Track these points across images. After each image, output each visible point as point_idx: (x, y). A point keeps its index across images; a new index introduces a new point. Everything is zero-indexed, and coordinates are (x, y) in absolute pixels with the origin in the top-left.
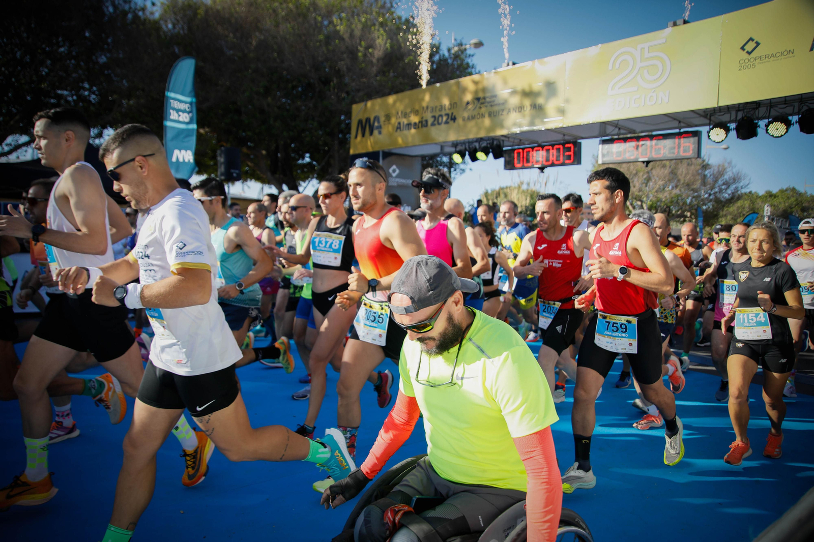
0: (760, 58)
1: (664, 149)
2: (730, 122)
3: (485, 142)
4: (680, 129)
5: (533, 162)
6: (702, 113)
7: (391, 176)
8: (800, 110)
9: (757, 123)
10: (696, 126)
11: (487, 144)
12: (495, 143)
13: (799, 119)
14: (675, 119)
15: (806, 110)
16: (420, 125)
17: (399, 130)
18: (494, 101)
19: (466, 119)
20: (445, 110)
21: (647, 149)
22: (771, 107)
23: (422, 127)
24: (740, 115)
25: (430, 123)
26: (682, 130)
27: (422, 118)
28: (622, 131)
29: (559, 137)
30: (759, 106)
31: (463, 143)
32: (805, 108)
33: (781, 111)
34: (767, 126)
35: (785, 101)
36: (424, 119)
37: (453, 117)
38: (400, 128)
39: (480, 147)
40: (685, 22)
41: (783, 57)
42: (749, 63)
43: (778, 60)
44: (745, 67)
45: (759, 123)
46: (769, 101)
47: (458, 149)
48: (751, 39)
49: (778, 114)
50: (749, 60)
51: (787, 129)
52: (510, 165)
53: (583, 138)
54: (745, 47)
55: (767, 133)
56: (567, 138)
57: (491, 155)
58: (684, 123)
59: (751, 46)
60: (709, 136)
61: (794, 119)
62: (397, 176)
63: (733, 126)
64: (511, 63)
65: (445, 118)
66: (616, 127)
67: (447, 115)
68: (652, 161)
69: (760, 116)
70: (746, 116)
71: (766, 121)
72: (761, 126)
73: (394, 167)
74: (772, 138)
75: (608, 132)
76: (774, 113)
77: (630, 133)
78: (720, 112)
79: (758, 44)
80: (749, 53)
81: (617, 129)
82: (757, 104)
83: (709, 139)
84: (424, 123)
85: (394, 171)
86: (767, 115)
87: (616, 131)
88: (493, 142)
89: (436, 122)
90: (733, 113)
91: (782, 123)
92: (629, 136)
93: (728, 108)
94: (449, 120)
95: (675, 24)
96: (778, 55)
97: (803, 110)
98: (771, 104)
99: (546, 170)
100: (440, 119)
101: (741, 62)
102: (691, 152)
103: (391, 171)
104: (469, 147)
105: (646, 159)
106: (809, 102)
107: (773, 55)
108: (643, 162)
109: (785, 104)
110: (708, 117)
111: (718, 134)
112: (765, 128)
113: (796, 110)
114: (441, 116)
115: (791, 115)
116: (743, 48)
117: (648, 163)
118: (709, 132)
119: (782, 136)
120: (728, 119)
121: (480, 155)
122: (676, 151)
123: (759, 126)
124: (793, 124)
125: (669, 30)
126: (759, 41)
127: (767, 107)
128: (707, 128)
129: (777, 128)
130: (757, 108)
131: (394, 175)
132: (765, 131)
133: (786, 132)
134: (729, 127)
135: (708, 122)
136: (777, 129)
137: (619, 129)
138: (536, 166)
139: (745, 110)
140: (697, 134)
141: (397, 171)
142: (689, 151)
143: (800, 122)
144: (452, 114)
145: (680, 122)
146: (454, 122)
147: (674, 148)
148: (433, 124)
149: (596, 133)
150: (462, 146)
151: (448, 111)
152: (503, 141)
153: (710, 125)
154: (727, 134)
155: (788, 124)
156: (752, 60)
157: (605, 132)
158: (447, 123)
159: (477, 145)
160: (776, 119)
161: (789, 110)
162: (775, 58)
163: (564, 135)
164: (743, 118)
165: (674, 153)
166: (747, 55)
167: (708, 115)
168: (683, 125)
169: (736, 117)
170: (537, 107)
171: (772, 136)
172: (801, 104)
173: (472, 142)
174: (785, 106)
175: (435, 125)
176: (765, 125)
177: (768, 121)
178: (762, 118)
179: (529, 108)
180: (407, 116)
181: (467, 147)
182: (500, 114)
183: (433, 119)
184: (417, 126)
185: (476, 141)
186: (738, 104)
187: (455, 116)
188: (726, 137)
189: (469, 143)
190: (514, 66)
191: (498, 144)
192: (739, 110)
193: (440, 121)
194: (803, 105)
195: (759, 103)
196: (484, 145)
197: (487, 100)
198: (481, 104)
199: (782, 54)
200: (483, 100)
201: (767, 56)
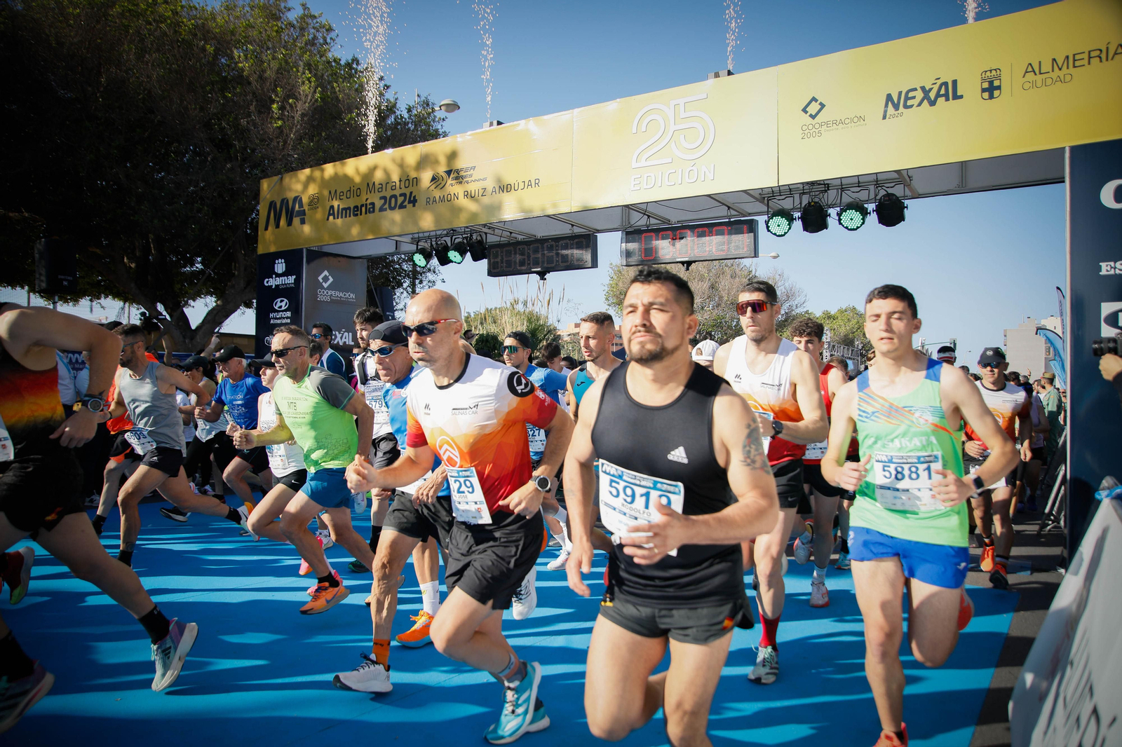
1: (712, 245)
2: (794, 209)
3: (460, 236)
4: (730, 219)
5: (529, 264)
6: (758, 196)
7: (323, 288)
8: (876, 195)
9: (827, 211)
10: (750, 214)
11: (463, 238)
12: (474, 237)
13: (876, 206)
14: (724, 204)
15: (883, 196)
16: (364, 209)
17: (331, 218)
18: (471, 176)
19: (431, 202)
20: (400, 188)
21: (686, 245)
22: (843, 189)
23: (366, 213)
24: (805, 200)
25: (377, 207)
26: (733, 219)
27: (367, 199)
28: (652, 221)
29: (565, 230)
30: (829, 188)
31: (429, 238)
32: (882, 193)
33: (854, 196)
34: (839, 215)
36: (369, 202)
37: (412, 199)
38: (333, 214)
39: (452, 244)
40: (730, 73)
45: (829, 212)
46: (838, 182)
47: (419, 247)
48: (814, 99)
49: (851, 200)
50: (814, 126)
51: (863, 219)
52: (495, 271)
53: (599, 231)
54: (807, 110)
55: (840, 224)
56: (577, 230)
57: (469, 254)
58: (732, 209)
59: (813, 108)
60: (768, 227)
61: (871, 207)
62: (329, 288)
63: (797, 215)
64: (495, 123)
65: (399, 203)
66: (644, 214)
67: (403, 195)
68: (695, 262)
69: (829, 203)
70: (812, 201)
71: (838, 209)
72: (831, 215)
73: (326, 273)
74: (846, 230)
75: (631, 222)
76: (846, 199)
77: (665, 223)
78: (780, 195)
79: (823, 106)
80: (813, 117)
81: (646, 217)
82: (825, 186)
83: (769, 231)
84: (368, 207)
85: (326, 279)
86: (839, 201)
87: (644, 220)
88: (471, 236)
89: (387, 206)
90: (797, 197)
91: (857, 211)
92: (661, 227)
93: (790, 190)
94: (406, 203)
95: (717, 75)
96: (847, 121)
97: (878, 197)
98: (842, 185)
99: (547, 276)
100: (393, 200)
102: (746, 249)
103: (320, 278)
104: (437, 244)
105: (686, 259)
108: (683, 263)
109: (859, 186)
110: (766, 202)
111: (779, 224)
112: (837, 218)
113: (872, 196)
114: (394, 196)
115: (867, 201)
116: (805, 110)
117: (688, 264)
119: (858, 228)
120: (792, 207)
121: (453, 255)
122: (725, 247)
123: (829, 215)
124: (870, 213)
125: (712, 82)
126: (824, 103)
127: (838, 192)
128: (765, 217)
129: (851, 217)
130: (826, 191)
131: (326, 285)
132: (837, 222)
134: (793, 215)
135: (765, 209)
136: (852, 219)
137: (649, 216)
138: (533, 270)
139: (812, 193)
140: (751, 227)
141: (331, 279)
142: (743, 249)
143: (879, 211)
144: (411, 193)
145: (729, 208)
146: (414, 206)
147: (723, 244)
148: (381, 210)
149: (617, 224)
150: (426, 242)
151: (404, 191)
152: (486, 233)
153: (768, 213)
155: (864, 213)
156: (817, 126)
157: (628, 223)
158: (402, 207)
159: (448, 240)
160: (850, 206)
161: (864, 195)
163: (573, 225)
164: (809, 203)
165: (723, 250)
166: (810, 119)
167: (764, 198)
168: (733, 213)
169: (801, 203)
170: (533, 185)
171: (847, 228)
172: (877, 187)
173: (441, 236)
174: (859, 189)
175: (386, 210)
176: (838, 214)
177: (841, 209)
178: (832, 206)
179: (521, 186)
180: (344, 197)
181: (434, 243)
182: (480, 195)
183: (383, 201)
184: (359, 213)
185: (446, 235)
186: (803, 183)
187: (415, 197)
188: (790, 228)
189: (437, 237)
190: (500, 126)
191: (479, 238)
192: (804, 193)
193: (393, 205)
194: (879, 188)
195: (828, 184)
196: (457, 241)
197: (462, 173)
198: (453, 179)
199: (852, 120)
200: (455, 174)
201: (834, 123)
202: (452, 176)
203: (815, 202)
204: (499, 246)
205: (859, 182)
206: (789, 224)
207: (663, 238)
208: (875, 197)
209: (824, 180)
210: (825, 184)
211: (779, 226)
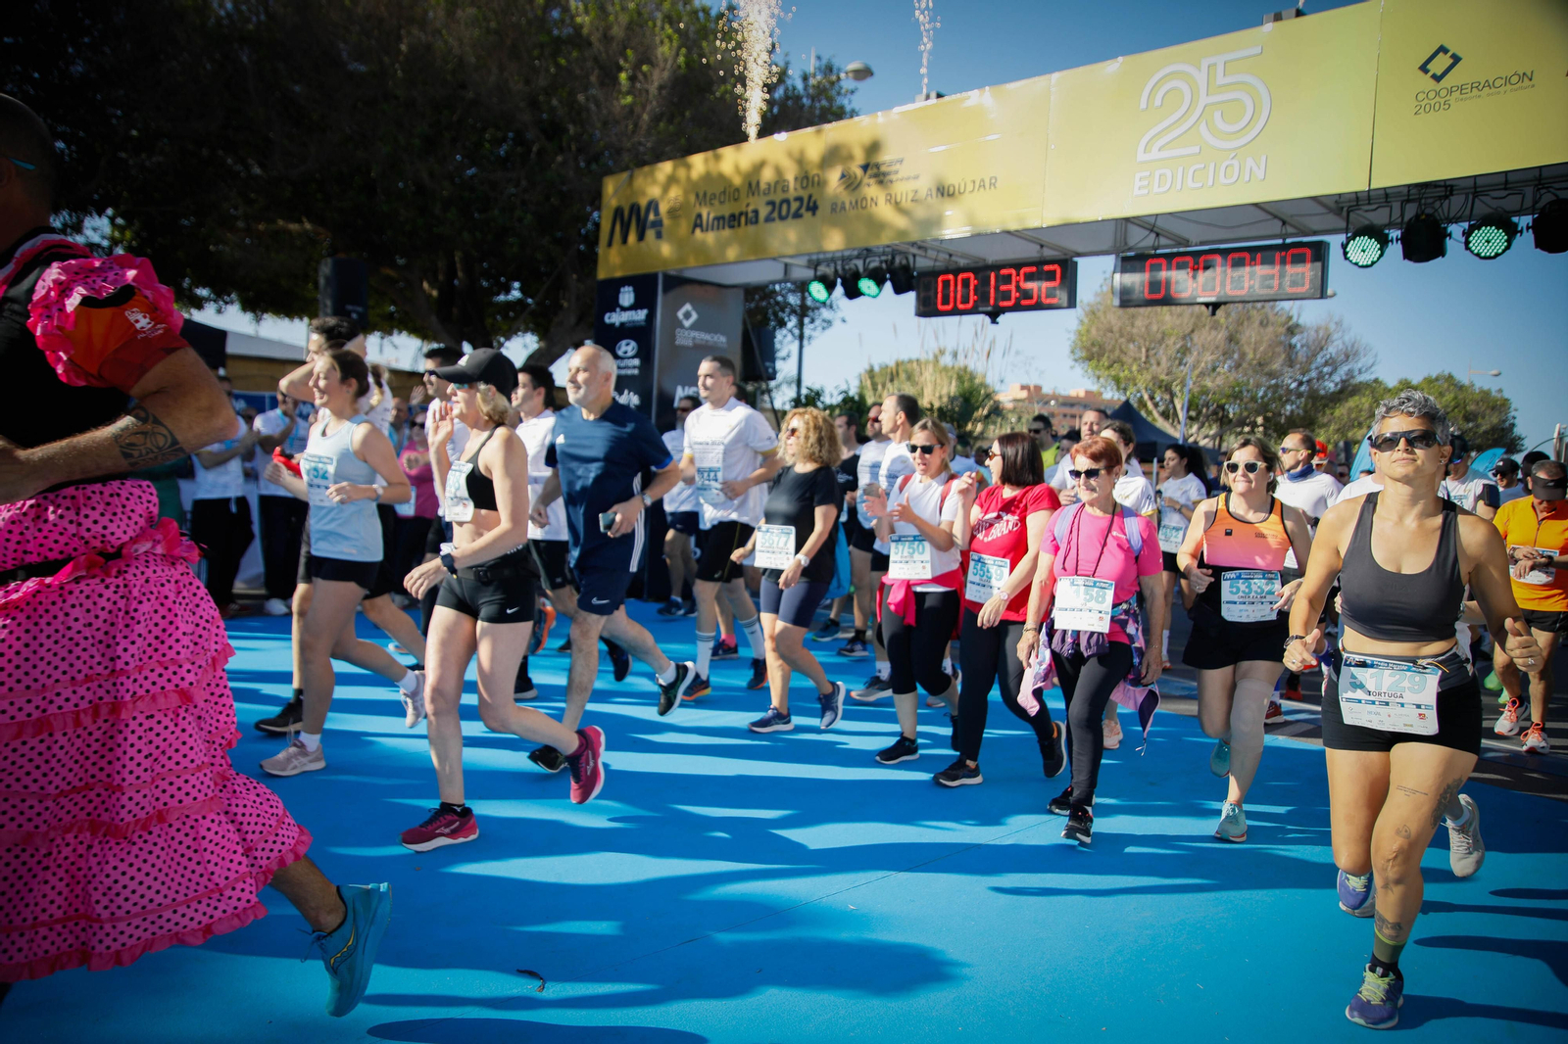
0: (1461, 88)
1: (1252, 279)
2: (1391, 225)
3: (877, 259)
4: (1284, 240)
5: (975, 301)
6: (1332, 204)
7: (682, 326)
8: (1535, 202)
9: (1445, 228)
10: (1315, 233)
11: (881, 262)
12: (897, 261)
13: (1534, 220)
14: (1275, 217)
15: (1550, 203)
16: (743, 218)
17: (698, 231)
18: (896, 173)
19: (838, 210)
20: (795, 190)
21: (1214, 279)
22: (1476, 194)
23: (746, 224)
24: (1411, 211)
25: (762, 216)
26: (1288, 241)
27: (748, 205)
28: (1163, 241)
29: (1031, 252)
30: (1452, 194)
31: (833, 260)
32: (1547, 198)
33: (1495, 204)
34: (1467, 234)
35: (1506, 182)
36: (750, 208)
37: (811, 204)
38: (701, 226)
39: (865, 270)
40: (1299, 13)
41: (1508, 86)
42: (1437, 98)
43: (1499, 93)
44: (1428, 107)
45: (1449, 230)
46: (1471, 183)
47: (819, 273)
48: (1442, 49)
49: (1490, 211)
50: (1437, 94)
51: (1509, 241)
52: (927, 309)
53: (1079, 255)
54: (1428, 67)
55: (1467, 248)
56: (1048, 253)
57: (888, 285)
58: (1292, 226)
59: (1439, 65)
60: (1345, 254)
61: (1524, 221)
62: (693, 327)
63: (1395, 234)
64: (933, 95)
65: (795, 206)
66: (1152, 231)
67: (799, 199)
68: (1225, 303)
69: (1452, 215)
70: (1423, 213)
71: (1466, 225)
72: (1453, 236)
73: (688, 307)
74: (1477, 258)
75: (1132, 242)
76: (1481, 209)
77: (1179, 244)
78: (1369, 204)
79: (1456, 59)
80: (1437, 78)
81: (1153, 235)
82: (1446, 189)
83: (1346, 258)
84: (750, 216)
85: (687, 315)
86: (1468, 212)
87: (1151, 240)
88: (893, 258)
89: (775, 215)
90: (1396, 206)
91: (1498, 228)
92: (1175, 250)
93: (1386, 196)
94: (803, 211)
95: (1278, 18)
96: (1498, 83)
97: (1540, 205)
98: (1476, 187)
99: (1001, 319)
100: (785, 207)
101: (1420, 97)
102: (1307, 286)
103: (680, 314)
104: (843, 269)
105: (1213, 299)
106: (1556, 186)
107: (1488, 84)
108: (1207, 305)
109: (1506, 189)
110: (1344, 213)
111: (1364, 249)
112: (1463, 239)
113: (1528, 203)
114: (787, 201)
115: (1520, 213)
116: (1424, 68)
117: (1215, 306)
118: (1344, 247)
119: (1498, 255)
120: (1386, 221)
121: (866, 285)
122: (1275, 282)
123: (1450, 235)
124: (1521, 232)
125: (1269, 27)
126: (1459, 54)
127: (1467, 195)
128: (1342, 238)
129: (1488, 239)
130: (1446, 197)
131: (687, 323)
132: (1463, 246)
133: (1508, 248)
134: (1387, 235)
135: (1343, 224)
136: (1488, 242)
137: (1158, 235)
138: (981, 309)
139: (1423, 201)
140: (1319, 252)
141: (694, 316)
142: (1303, 285)
143: (1535, 227)
144: (810, 197)
145: (1284, 223)
146: (814, 214)
147: (1272, 277)
148: (769, 219)
149: (1107, 245)
150: (828, 266)
151: (805, 194)
152: (914, 255)
153: (1347, 230)
154: (1382, 250)
155: (1512, 231)
156: (1443, 93)
157: (1126, 244)
158: (797, 215)
159: (860, 263)
160: (1486, 221)
161: (1512, 202)
162: (1493, 90)
163: (1042, 246)
164: (1417, 216)
165: (1271, 287)
166: (1433, 82)
167: (1342, 208)
168: (1290, 230)
169: (1402, 215)
170: (987, 185)
171: (1478, 255)
172: (1539, 189)
173: (850, 258)
174: (1504, 193)
175: (773, 220)
176: (1464, 233)
177: (1470, 226)
178: (1457, 220)
179: (970, 187)
180: (716, 202)
181: (839, 268)
182: (910, 198)
183: (770, 208)
184: (736, 223)
185: (858, 257)
186: (1409, 186)
187: (815, 203)
188: (1381, 255)
189: (844, 259)
190: (940, 99)
191: (904, 262)
192: (1408, 201)
193: (784, 212)
194: (1543, 191)
195: (1452, 186)
196: (873, 265)
197: (883, 169)
198: (871, 177)
199: (1508, 81)
200: (874, 169)
201: (1476, 86)
202: (869, 172)
203: (1427, 215)
204: (934, 274)
205: (1507, 182)
206: (1381, 249)
207: (1179, 267)
208: (1533, 206)
209: (1445, 181)
210: (1446, 186)
211: (1364, 251)
